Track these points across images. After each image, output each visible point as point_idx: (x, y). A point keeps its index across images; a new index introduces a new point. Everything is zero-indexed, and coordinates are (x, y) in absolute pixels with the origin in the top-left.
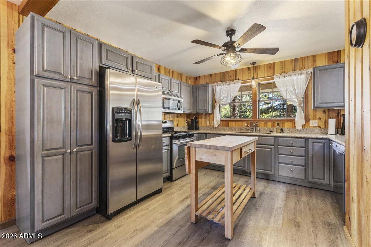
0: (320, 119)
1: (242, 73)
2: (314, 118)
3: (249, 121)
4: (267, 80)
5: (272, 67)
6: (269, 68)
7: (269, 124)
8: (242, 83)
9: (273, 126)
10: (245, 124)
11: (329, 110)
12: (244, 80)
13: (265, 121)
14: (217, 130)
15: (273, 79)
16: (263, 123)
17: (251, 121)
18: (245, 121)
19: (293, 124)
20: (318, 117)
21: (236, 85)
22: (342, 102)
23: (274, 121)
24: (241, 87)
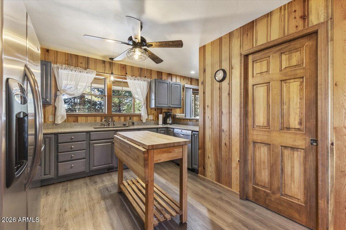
0: (153, 114)
1: (96, 64)
2: (151, 114)
3: (104, 116)
4: (121, 79)
5: (124, 68)
6: (122, 68)
7: (122, 119)
8: (97, 75)
9: (125, 120)
10: (98, 119)
11: (157, 108)
12: (98, 72)
13: (119, 116)
14: (61, 128)
15: (126, 79)
16: (117, 118)
17: (106, 116)
18: (100, 116)
19: (139, 118)
20: (152, 113)
21: (89, 75)
22: (167, 104)
23: (126, 116)
24: (95, 79)
